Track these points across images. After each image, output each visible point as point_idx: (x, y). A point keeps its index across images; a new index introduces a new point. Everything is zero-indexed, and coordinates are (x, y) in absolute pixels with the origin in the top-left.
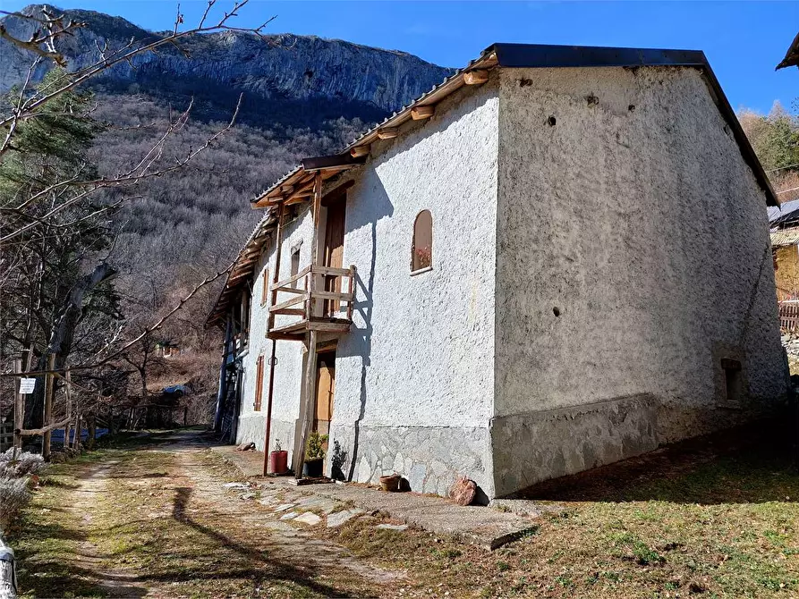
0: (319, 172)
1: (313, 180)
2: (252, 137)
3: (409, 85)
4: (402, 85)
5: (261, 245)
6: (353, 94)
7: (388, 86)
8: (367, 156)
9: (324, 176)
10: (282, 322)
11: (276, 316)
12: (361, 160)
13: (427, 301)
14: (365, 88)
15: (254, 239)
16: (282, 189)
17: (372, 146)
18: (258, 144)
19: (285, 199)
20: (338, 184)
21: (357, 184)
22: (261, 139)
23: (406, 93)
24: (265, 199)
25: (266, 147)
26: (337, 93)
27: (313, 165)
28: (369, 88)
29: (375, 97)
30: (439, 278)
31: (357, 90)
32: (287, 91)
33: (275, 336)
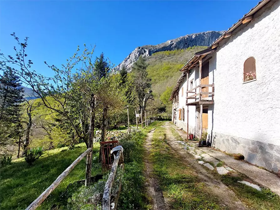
0: (201, 56)
1: (199, 58)
5: (181, 82)
8: (217, 47)
9: (202, 57)
10: (190, 101)
11: (188, 100)
12: (215, 49)
15: (179, 80)
16: (188, 64)
17: (219, 43)
19: (189, 68)
20: (206, 59)
21: (213, 57)
24: (183, 69)
27: (199, 54)
30: (261, 83)
33: (188, 105)
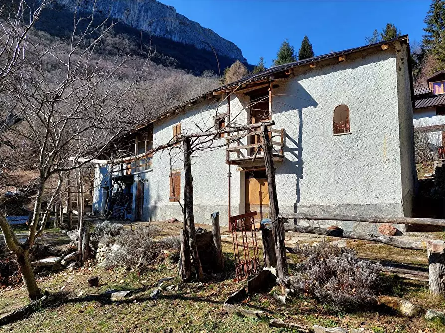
2: (41, 33)
3: (144, 12)
4: (140, 12)
6: (108, 13)
7: (132, 12)
13: (347, 149)
14: (116, 11)
18: (46, 39)
22: (48, 35)
23: (142, 17)
25: (51, 41)
26: (98, 11)
28: (119, 11)
29: (123, 17)
30: (357, 138)
31: (111, 11)
32: (64, 6)
33: (230, 163)
